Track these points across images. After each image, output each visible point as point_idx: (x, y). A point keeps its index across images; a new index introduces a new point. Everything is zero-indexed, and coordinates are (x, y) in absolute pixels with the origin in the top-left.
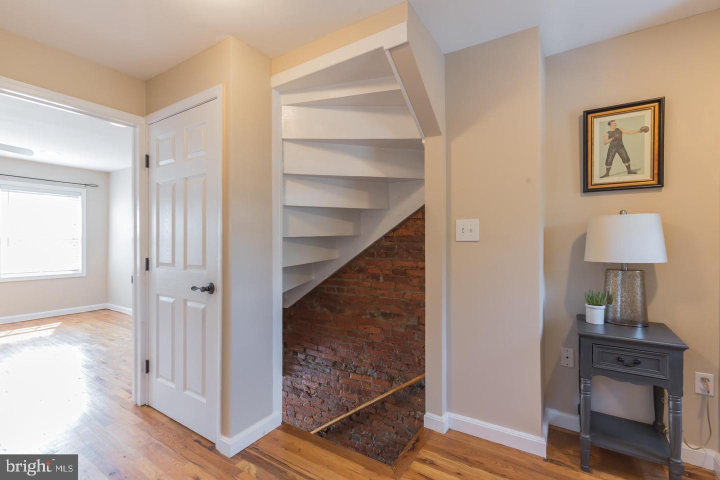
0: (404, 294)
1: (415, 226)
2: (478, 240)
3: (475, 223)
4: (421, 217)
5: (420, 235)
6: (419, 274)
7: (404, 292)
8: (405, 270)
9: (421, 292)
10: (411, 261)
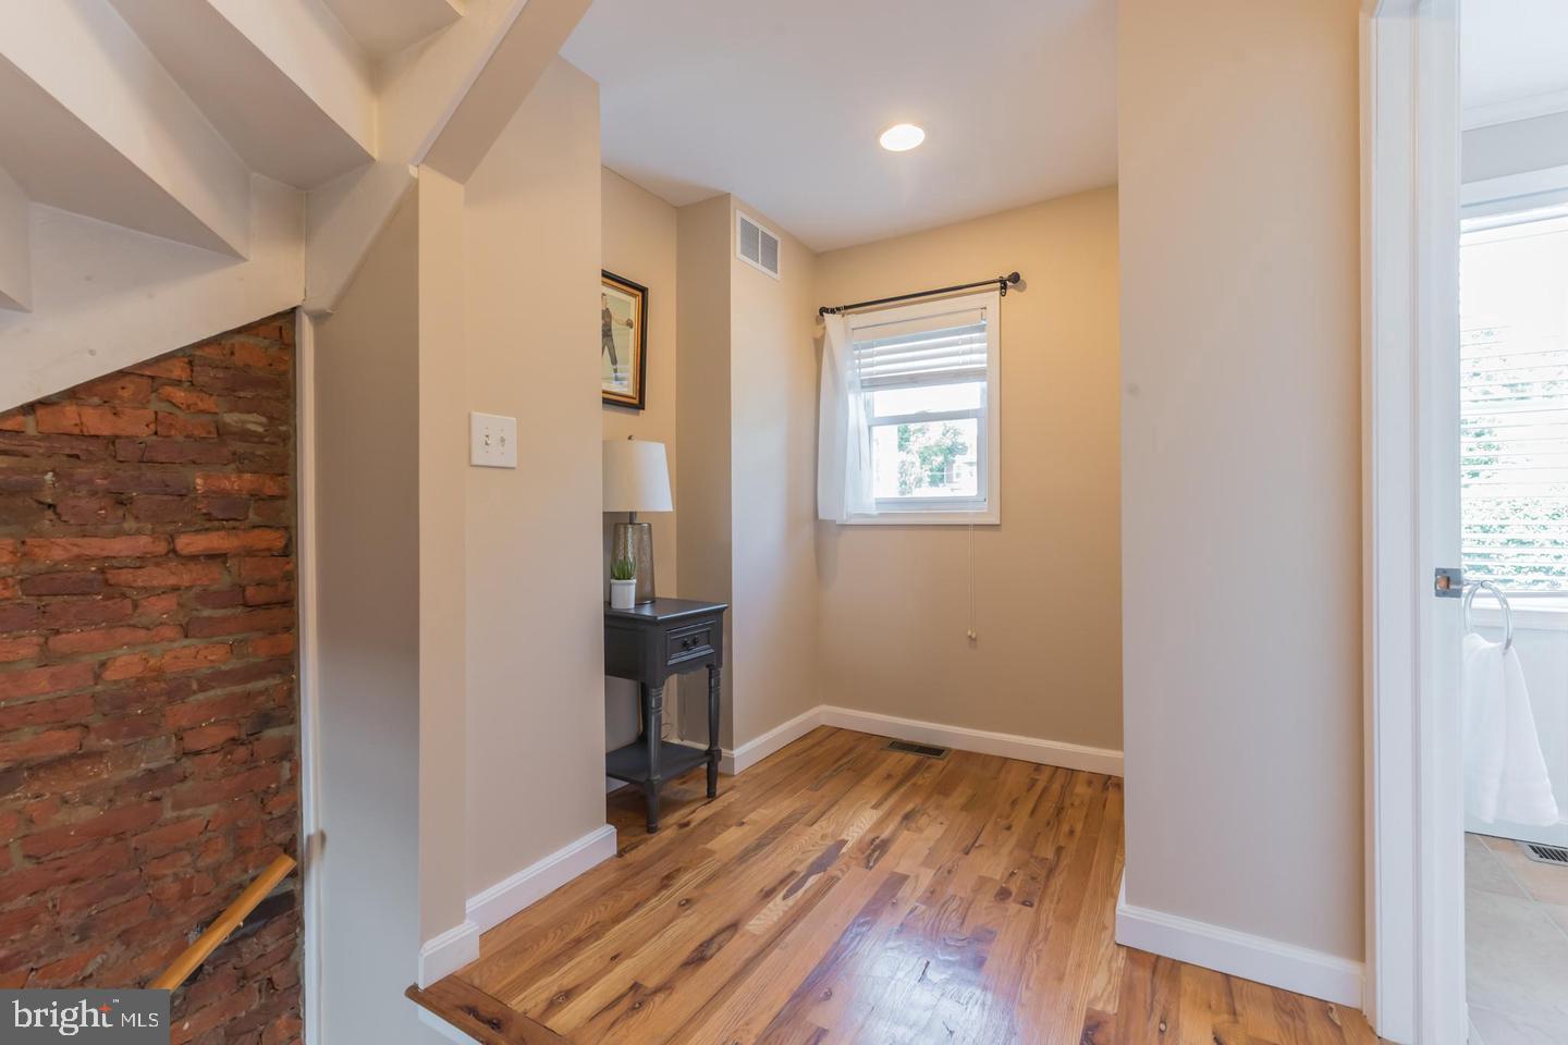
0: (103, 665)
1: (155, 405)
2: (514, 464)
3: (505, 425)
4: (184, 377)
5: (180, 438)
6: (172, 581)
7: (103, 657)
8: (102, 571)
9: (187, 642)
10: (139, 532)
